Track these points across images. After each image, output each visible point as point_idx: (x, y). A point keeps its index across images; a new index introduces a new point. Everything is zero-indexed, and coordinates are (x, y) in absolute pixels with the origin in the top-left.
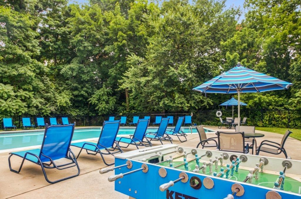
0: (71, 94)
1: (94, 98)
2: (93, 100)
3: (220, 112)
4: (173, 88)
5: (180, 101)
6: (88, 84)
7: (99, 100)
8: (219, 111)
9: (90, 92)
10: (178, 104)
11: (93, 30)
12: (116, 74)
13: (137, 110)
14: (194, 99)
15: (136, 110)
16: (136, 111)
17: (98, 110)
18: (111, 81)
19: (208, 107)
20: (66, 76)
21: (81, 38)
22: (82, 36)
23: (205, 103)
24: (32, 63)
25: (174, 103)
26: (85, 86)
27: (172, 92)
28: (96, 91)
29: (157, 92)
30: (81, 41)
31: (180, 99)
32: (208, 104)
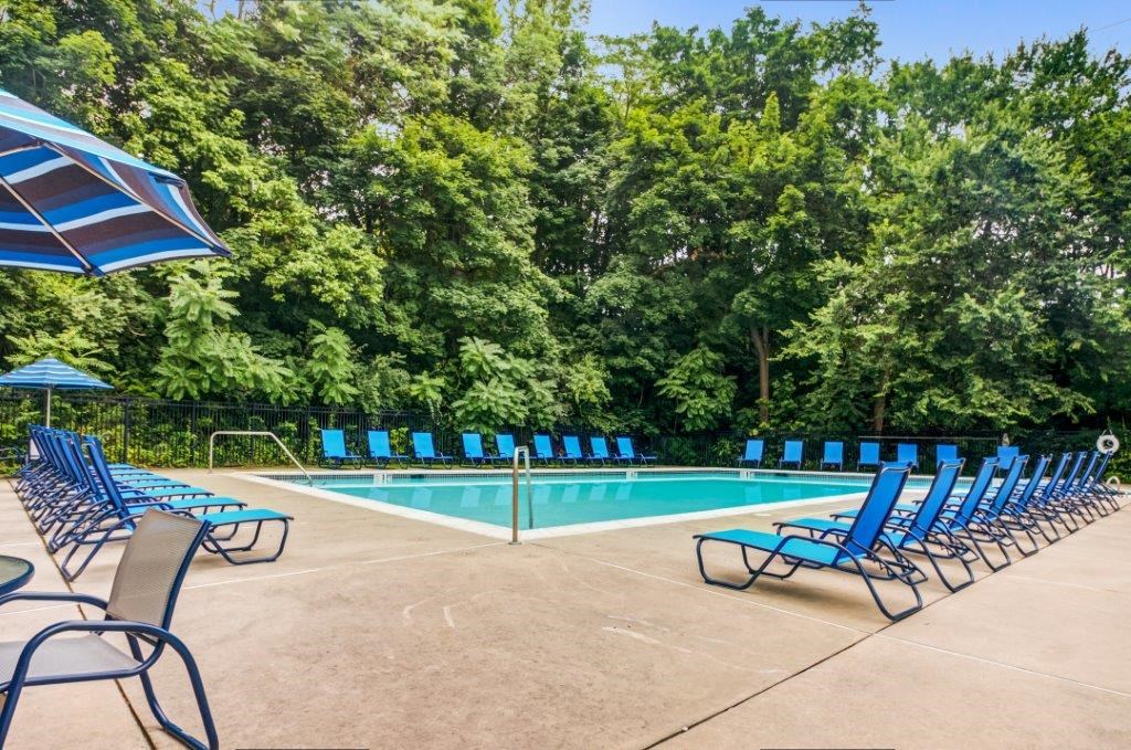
0: (603, 365)
1: (674, 378)
2: (673, 384)
3: (1112, 438)
4: (960, 360)
5: (987, 398)
6: (657, 336)
7: (689, 384)
8: (1108, 433)
9: (659, 361)
10: (982, 407)
11: (698, 179)
12: (758, 307)
13: (809, 421)
14: (1025, 394)
15: (802, 420)
16: (803, 424)
17: (684, 415)
18: (730, 328)
19: (1076, 419)
20: (581, 310)
21: (663, 202)
22: (660, 196)
23: (1067, 409)
24: (529, 278)
25: (964, 404)
26: (646, 342)
27: (958, 371)
28: (676, 359)
29: (909, 370)
30: (659, 210)
31: (987, 394)
32: (1077, 409)
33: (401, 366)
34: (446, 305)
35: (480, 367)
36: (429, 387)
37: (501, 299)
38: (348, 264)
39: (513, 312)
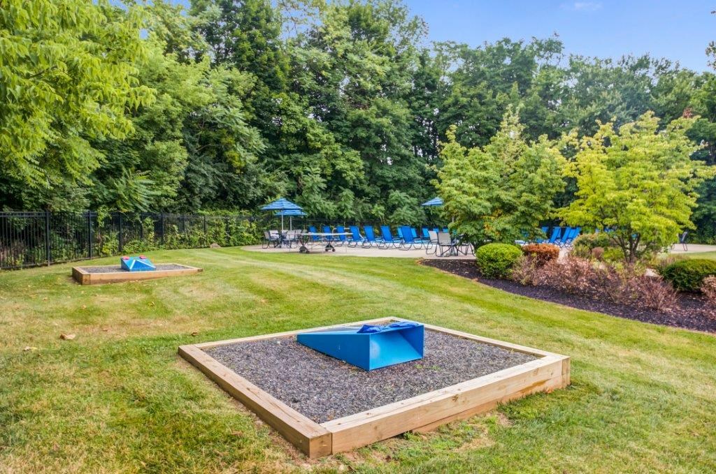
33: (368, 202)
34: (383, 177)
35: (399, 202)
36: (378, 210)
37: (404, 173)
38: (354, 165)
39: (410, 179)
